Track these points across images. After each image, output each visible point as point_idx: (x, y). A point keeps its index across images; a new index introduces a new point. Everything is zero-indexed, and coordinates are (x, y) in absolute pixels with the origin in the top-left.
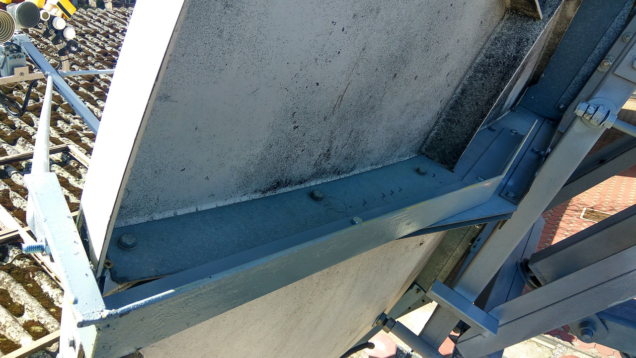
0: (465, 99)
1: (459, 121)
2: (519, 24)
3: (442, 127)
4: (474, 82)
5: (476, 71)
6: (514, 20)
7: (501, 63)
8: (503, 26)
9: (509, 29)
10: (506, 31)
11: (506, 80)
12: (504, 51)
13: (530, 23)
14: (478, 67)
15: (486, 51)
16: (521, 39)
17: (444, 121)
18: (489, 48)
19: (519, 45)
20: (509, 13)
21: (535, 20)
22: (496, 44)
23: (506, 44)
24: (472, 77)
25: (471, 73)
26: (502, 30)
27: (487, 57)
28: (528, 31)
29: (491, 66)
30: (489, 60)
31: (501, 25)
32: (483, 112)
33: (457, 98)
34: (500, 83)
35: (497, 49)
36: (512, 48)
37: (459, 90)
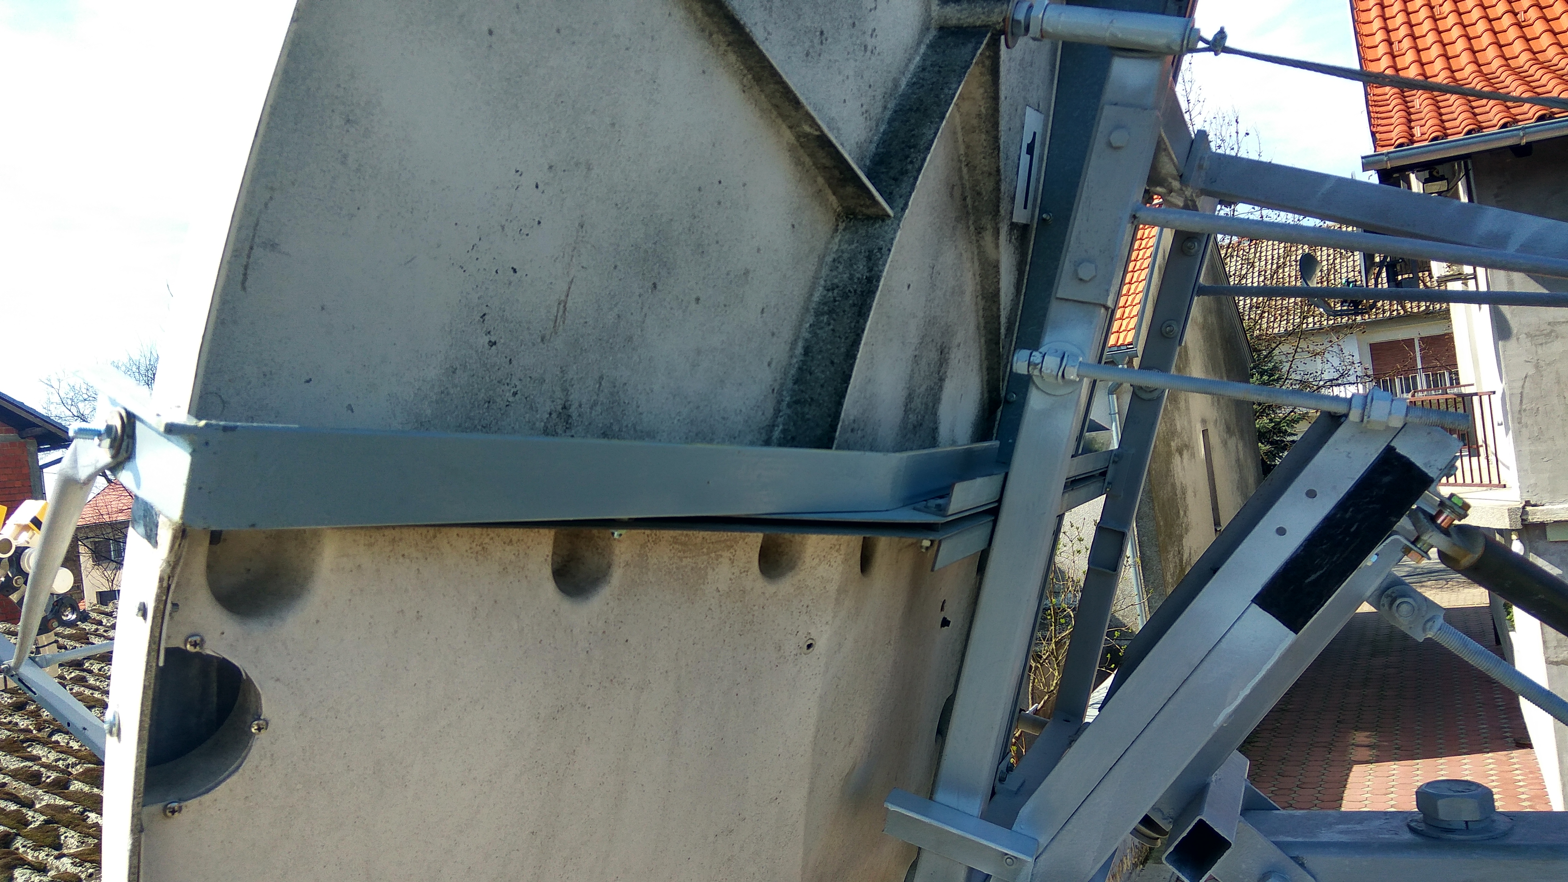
0: (812, 361)
1: (812, 399)
2: (862, 232)
3: (789, 416)
4: (818, 332)
5: (818, 314)
6: (854, 228)
7: (851, 292)
8: (840, 241)
9: (850, 242)
10: (846, 246)
11: (865, 313)
12: (851, 274)
13: (877, 226)
14: (819, 308)
15: (825, 281)
16: (871, 251)
17: (789, 406)
18: (828, 275)
19: (870, 259)
20: (844, 221)
21: (883, 221)
22: (838, 267)
23: (851, 263)
24: (814, 325)
25: (810, 319)
26: (840, 246)
27: (828, 290)
28: (878, 238)
29: (838, 301)
30: (833, 293)
31: (837, 240)
32: (844, 372)
33: (801, 363)
34: (858, 322)
35: (840, 273)
36: (861, 267)
37: (799, 350)
